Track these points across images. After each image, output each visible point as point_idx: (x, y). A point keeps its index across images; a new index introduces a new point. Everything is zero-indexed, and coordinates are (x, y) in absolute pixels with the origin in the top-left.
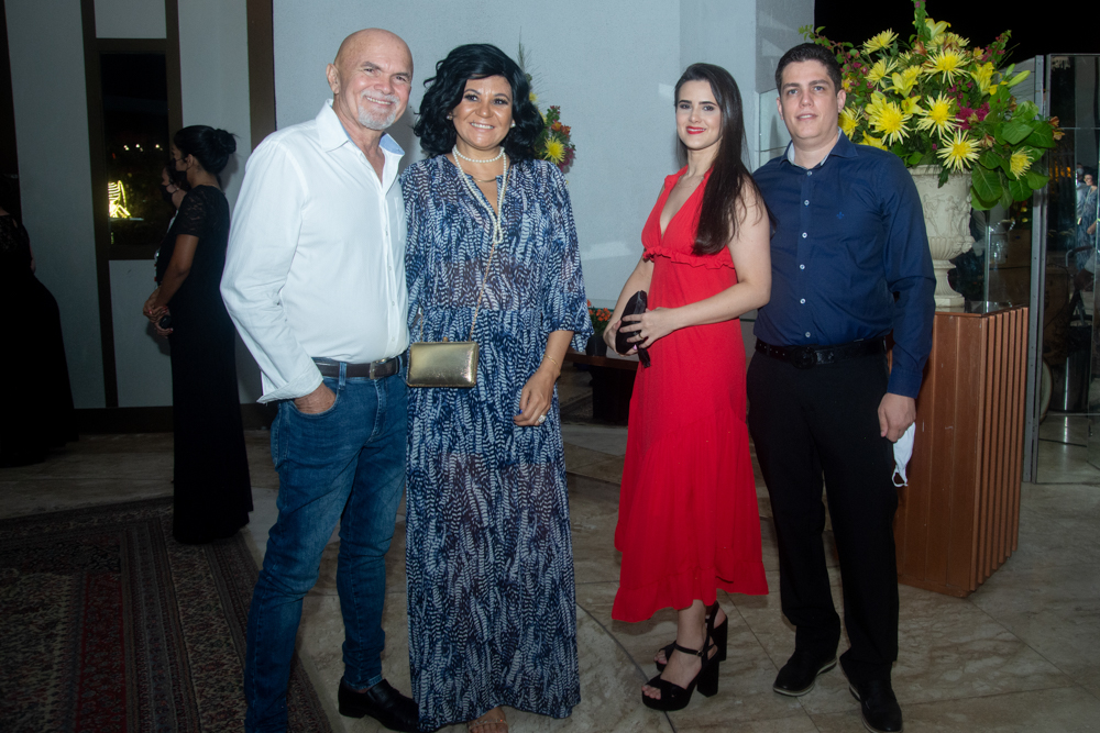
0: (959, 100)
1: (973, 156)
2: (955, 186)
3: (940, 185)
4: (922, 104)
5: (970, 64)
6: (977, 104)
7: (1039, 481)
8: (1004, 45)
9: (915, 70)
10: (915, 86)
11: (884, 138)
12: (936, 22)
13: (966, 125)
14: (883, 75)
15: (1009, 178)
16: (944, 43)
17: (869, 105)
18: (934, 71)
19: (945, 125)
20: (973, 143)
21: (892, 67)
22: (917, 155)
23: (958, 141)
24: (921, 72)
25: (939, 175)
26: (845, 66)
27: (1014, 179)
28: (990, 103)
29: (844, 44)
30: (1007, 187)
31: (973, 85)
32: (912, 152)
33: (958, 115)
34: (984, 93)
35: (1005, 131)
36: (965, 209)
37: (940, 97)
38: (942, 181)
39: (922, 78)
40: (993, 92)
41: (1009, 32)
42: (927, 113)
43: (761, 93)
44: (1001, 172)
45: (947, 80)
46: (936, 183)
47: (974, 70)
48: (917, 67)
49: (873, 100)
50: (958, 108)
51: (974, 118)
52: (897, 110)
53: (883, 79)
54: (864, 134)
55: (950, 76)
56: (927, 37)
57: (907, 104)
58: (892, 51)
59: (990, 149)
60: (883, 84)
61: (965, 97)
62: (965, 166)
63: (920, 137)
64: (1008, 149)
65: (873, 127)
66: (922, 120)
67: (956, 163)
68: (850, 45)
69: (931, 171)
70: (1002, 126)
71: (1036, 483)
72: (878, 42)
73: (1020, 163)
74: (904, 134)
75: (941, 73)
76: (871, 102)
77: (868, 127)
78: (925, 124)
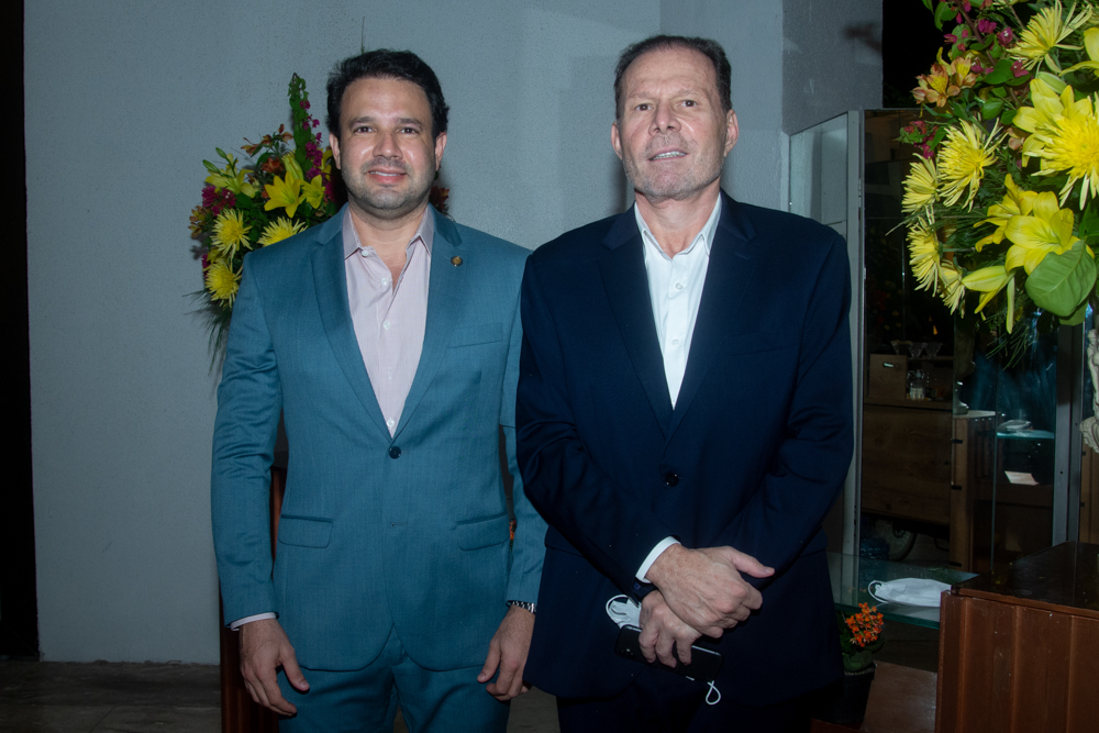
11: (1066, 188)
14: (1053, 43)
17: (1024, 110)
21: (1078, 22)
26: (958, 31)
43: (792, 133)
49: (1034, 98)
53: (1052, 52)
54: (1009, 182)
60: (1050, 62)
65: (1035, 163)
76: (1029, 104)
77: (1025, 163)
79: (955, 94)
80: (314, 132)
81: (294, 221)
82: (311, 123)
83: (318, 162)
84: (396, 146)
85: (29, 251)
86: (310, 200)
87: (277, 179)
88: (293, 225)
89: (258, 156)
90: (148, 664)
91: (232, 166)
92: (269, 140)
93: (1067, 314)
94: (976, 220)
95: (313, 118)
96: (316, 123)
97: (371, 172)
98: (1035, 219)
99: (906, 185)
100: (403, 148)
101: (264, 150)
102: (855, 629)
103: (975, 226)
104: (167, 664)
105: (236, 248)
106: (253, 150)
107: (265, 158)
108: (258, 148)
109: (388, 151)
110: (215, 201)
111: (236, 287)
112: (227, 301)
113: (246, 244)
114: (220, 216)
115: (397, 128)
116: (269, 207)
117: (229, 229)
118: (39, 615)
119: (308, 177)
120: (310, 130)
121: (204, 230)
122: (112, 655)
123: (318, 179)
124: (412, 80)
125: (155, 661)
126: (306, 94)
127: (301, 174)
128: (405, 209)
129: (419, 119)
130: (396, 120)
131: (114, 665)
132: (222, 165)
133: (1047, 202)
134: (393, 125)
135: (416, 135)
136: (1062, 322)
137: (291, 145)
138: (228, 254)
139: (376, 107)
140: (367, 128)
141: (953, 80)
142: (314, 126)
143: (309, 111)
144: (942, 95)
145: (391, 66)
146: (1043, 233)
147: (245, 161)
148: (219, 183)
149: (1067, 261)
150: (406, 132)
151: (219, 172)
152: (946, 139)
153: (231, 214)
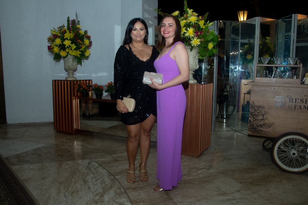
0: (195, 29)
1: (199, 43)
2: (194, 51)
4: (186, 29)
5: (198, 20)
6: (200, 31)
7: (216, 131)
8: (207, 16)
9: (184, 21)
10: (184, 25)
12: (190, 9)
13: (197, 36)
15: (208, 50)
16: (192, 15)
19: (192, 35)
20: (199, 40)
23: (195, 39)
24: (186, 22)
25: (190, 49)
27: (209, 50)
28: (203, 30)
29: (166, 14)
30: (207, 52)
31: (199, 26)
33: (195, 33)
34: (202, 28)
35: (207, 37)
36: (197, 58)
38: (191, 50)
39: (186, 23)
40: (204, 27)
41: (208, 13)
42: (187, 32)
44: (206, 48)
45: (192, 24)
47: (199, 22)
50: (195, 31)
51: (199, 33)
55: (193, 23)
56: (187, 13)
58: (178, 16)
59: (203, 42)
61: (197, 29)
62: (197, 46)
63: (186, 38)
64: (207, 42)
66: (186, 34)
67: (195, 45)
68: (168, 14)
69: (188, 48)
70: (206, 36)
71: (215, 131)
72: (175, 14)
73: (210, 46)
75: (191, 22)
78: (187, 35)
81: (69, 40)
83: (70, 30)
105: (59, 44)
108: (60, 28)
110: (55, 36)
111: (59, 51)
112: (58, 53)
113: (61, 44)
114: (56, 39)
116: (65, 38)
117: (58, 41)
119: (70, 33)
120: (70, 25)
123: (72, 34)
137: (66, 28)
147: (58, 30)
148: (54, 33)
153: (58, 39)
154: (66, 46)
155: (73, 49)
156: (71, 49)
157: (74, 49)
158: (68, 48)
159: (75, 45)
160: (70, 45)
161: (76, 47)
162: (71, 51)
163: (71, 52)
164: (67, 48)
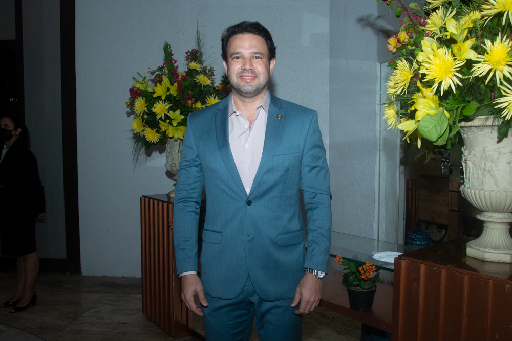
3: (500, 140)
9: (473, 15)
11: (436, 86)
14: (441, 24)
17: (421, 54)
18: (493, 12)
21: (450, 16)
22: (474, 105)
25: (498, 127)
26: (405, 20)
32: (469, 102)
37: (499, 38)
38: (502, 135)
46: (495, 134)
48: (478, 12)
49: (424, 48)
52: (449, 57)
54: (419, 84)
57: (460, 49)
65: (424, 75)
66: (477, 65)
69: (490, 122)
74: (456, 81)
76: (422, 51)
77: (420, 76)
78: (480, 70)
79: (399, 46)
80: (175, 65)
81: (165, 101)
82: (173, 62)
83: (177, 77)
84: (251, 65)
85: (77, 113)
86: (172, 93)
87: (158, 85)
88: (165, 103)
89: (155, 74)
90: (123, 277)
91: (144, 80)
92: (160, 69)
93: (435, 140)
94: (409, 100)
95: (175, 60)
96: (176, 61)
97: (241, 77)
98: (426, 100)
99: (387, 85)
100: (255, 65)
101: (157, 73)
102: (362, 272)
103: (409, 102)
104: (131, 277)
105: (142, 112)
106: (153, 73)
107: (156, 76)
108: (155, 72)
109: (248, 67)
110: (135, 93)
111: (142, 128)
112: (140, 133)
113: (147, 111)
114: (136, 100)
115: (252, 57)
116: (155, 96)
118: (81, 257)
119: (172, 84)
120: (173, 64)
121: (131, 105)
122: (110, 273)
123: (176, 84)
124: (259, 35)
125: (126, 276)
126: (171, 50)
127: (169, 82)
128: (257, 92)
129: (262, 52)
130: (251, 53)
131: (110, 277)
132: (141, 80)
133: (429, 93)
134: (250, 56)
135: (260, 60)
136: (435, 144)
137: (167, 71)
138: (140, 115)
139: (242, 47)
140: (239, 57)
141: (399, 41)
142: (175, 63)
143: (172, 57)
144: (395, 47)
145: (249, 29)
146: (428, 106)
147: (149, 77)
148: (138, 86)
149: (434, 118)
150: (256, 58)
151: (139, 82)
152: (397, 66)
153: (140, 99)
154: (158, 117)
155: (175, 124)
156: (171, 123)
157: (180, 124)
158: (165, 121)
159: (181, 114)
160: (167, 113)
161: (183, 117)
162: (170, 128)
163: (171, 132)
164: (160, 121)
